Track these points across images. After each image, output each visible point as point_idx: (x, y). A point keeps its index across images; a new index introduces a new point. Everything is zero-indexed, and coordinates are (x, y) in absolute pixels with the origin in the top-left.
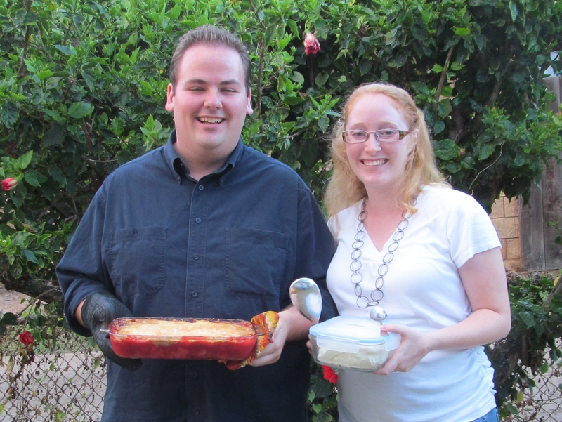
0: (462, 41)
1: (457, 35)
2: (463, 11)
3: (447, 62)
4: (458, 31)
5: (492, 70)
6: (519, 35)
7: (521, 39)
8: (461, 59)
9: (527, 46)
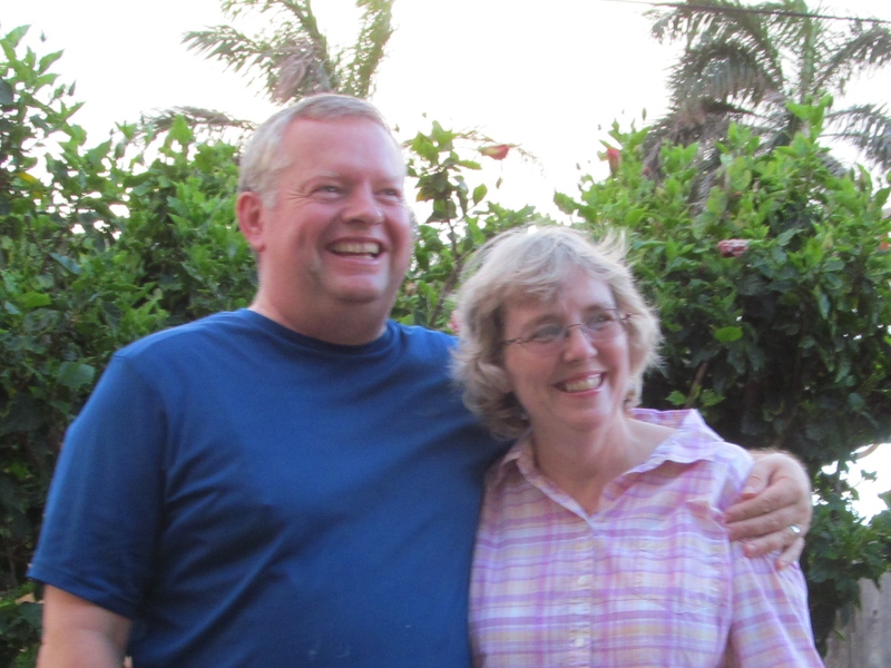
0: (724, 353)
1: (718, 342)
2: (728, 301)
3: (696, 387)
4: (719, 333)
5: (771, 415)
6: (822, 351)
7: (826, 360)
8: (720, 386)
9: (834, 374)
